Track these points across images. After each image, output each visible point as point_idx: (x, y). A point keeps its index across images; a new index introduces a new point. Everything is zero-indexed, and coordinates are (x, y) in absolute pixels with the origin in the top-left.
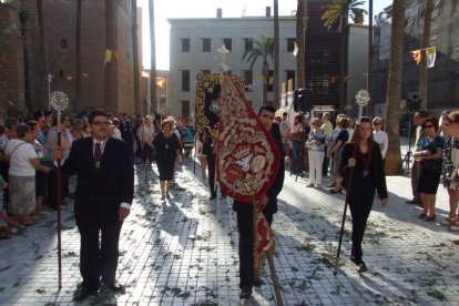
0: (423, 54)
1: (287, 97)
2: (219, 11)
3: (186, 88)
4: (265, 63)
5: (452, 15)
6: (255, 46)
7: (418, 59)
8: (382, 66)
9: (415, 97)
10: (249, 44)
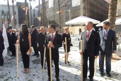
0: (39, 18)
4: (8, 17)
6: (5, 13)
8: (35, 19)
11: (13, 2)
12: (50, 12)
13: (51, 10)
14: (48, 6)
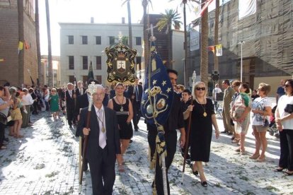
0: (215, 48)
1: (140, 73)
2: (92, 19)
3: (71, 66)
5: (228, 27)
6: (116, 41)
7: (213, 51)
8: (192, 55)
9: (216, 72)
10: (112, 40)
11: (145, 4)
12: (240, 31)
13: (247, 24)
14: (237, 14)
